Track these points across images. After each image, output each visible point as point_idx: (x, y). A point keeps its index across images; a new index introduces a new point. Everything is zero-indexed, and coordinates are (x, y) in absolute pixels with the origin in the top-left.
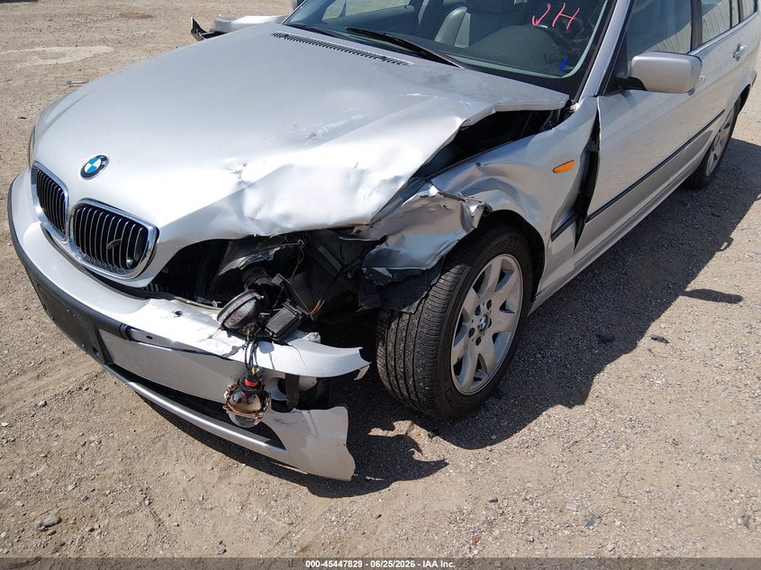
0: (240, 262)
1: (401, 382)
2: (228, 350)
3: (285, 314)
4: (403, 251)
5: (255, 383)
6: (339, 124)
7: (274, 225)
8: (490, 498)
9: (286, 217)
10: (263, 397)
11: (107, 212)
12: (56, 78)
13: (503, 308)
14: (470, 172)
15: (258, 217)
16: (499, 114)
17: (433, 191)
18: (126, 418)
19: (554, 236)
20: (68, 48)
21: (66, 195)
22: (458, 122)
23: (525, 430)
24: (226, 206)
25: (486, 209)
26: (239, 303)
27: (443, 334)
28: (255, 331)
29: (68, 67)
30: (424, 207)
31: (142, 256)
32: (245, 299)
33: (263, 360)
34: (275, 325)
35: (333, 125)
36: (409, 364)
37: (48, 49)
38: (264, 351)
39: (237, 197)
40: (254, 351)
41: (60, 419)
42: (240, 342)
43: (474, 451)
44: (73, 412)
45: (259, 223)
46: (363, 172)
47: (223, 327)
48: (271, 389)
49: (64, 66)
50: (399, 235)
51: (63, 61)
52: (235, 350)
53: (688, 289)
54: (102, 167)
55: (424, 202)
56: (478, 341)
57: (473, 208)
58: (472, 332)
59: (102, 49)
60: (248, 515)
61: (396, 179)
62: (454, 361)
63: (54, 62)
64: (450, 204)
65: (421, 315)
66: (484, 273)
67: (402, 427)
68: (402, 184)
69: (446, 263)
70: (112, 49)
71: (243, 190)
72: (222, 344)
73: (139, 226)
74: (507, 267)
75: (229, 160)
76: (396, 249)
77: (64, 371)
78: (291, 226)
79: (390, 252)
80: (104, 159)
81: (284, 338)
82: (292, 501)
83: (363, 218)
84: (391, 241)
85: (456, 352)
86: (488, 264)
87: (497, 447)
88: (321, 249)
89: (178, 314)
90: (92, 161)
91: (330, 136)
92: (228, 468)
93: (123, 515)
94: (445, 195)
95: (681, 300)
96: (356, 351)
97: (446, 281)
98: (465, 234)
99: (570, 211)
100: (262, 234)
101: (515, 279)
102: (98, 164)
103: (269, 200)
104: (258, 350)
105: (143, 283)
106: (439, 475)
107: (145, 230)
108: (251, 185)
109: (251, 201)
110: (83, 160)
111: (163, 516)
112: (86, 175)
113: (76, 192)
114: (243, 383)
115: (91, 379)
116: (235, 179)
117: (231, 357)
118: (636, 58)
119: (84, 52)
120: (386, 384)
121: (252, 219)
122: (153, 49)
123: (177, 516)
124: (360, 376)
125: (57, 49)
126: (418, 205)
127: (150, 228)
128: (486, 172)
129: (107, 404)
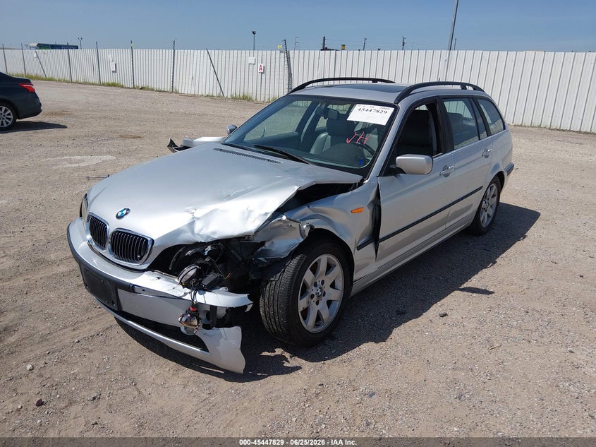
0: (189, 252)
1: (272, 320)
2: (182, 294)
3: (211, 277)
4: (273, 249)
5: (195, 309)
6: (242, 190)
7: (208, 237)
8: (319, 383)
9: (214, 233)
10: (198, 319)
11: (128, 234)
12: (79, 175)
13: (333, 286)
14: (305, 211)
15: (201, 233)
16: (317, 185)
17: (284, 218)
18: (123, 348)
19: (359, 248)
20: (85, 157)
21: (108, 227)
22: (296, 188)
23: (345, 355)
24: (186, 228)
25: (311, 227)
26: (189, 269)
27: (292, 290)
28: (196, 285)
29: (86, 169)
30: (280, 226)
31: (145, 252)
32: (191, 268)
33: (200, 298)
34: (206, 282)
35: (238, 191)
36: (276, 308)
37: (73, 158)
38: (200, 294)
39: (192, 224)
40: (195, 294)
41: (87, 349)
42: (188, 290)
43: (315, 363)
44: (94, 345)
45: (201, 236)
46: (250, 211)
47: (181, 283)
48: (203, 316)
49: (84, 168)
50: (271, 242)
51: (82, 165)
52: (186, 294)
53: (462, 287)
54: (127, 213)
55: (280, 223)
56: (317, 303)
57: (305, 227)
58: (312, 296)
59: (109, 157)
60: (187, 390)
61: (266, 214)
62: (300, 309)
63: (77, 165)
64: (294, 225)
65: (281, 281)
66: (316, 263)
67: (279, 351)
68: (269, 215)
69: (293, 254)
70: (114, 158)
71: (194, 221)
72: (179, 291)
73: (144, 238)
74: (332, 263)
75: (189, 208)
76: (270, 248)
77: (89, 327)
78: (216, 237)
79: (267, 250)
80: (128, 210)
81: (210, 288)
82: (211, 384)
83: (250, 232)
84: (267, 244)
85: (302, 304)
86: (318, 258)
87: (327, 362)
88: (233, 251)
89: (159, 278)
90: (122, 211)
91: (236, 196)
92: (178, 370)
93: (121, 389)
94: (290, 220)
95: (456, 293)
96: (246, 295)
97: (293, 263)
98: (303, 240)
99: (370, 236)
100: (203, 241)
101: (338, 271)
102: (125, 212)
103: (207, 225)
104: (197, 293)
105: (145, 267)
106: (294, 374)
107: (147, 240)
108: (198, 219)
109: (198, 226)
110: (118, 210)
111: (142, 390)
112: (118, 217)
113: (113, 225)
114: (189, 309)
115: (104, 331)
116: (191, 216)
117: (184, 298)
118: (398, 158)
119: (96, 159)
120: (266, 324)
121: (198, 234)
122: (142, 157)
123: (149, 390)
124: (248, 309)
125: (79, 157)
126: (277, 224)
127: (149, 239)
128: (313, 210)
129: (113, 342)
